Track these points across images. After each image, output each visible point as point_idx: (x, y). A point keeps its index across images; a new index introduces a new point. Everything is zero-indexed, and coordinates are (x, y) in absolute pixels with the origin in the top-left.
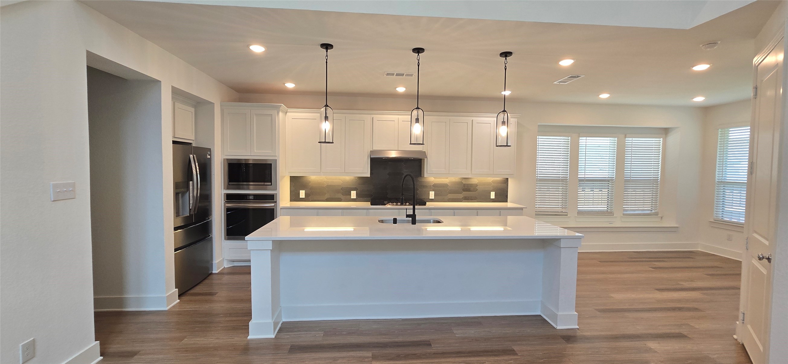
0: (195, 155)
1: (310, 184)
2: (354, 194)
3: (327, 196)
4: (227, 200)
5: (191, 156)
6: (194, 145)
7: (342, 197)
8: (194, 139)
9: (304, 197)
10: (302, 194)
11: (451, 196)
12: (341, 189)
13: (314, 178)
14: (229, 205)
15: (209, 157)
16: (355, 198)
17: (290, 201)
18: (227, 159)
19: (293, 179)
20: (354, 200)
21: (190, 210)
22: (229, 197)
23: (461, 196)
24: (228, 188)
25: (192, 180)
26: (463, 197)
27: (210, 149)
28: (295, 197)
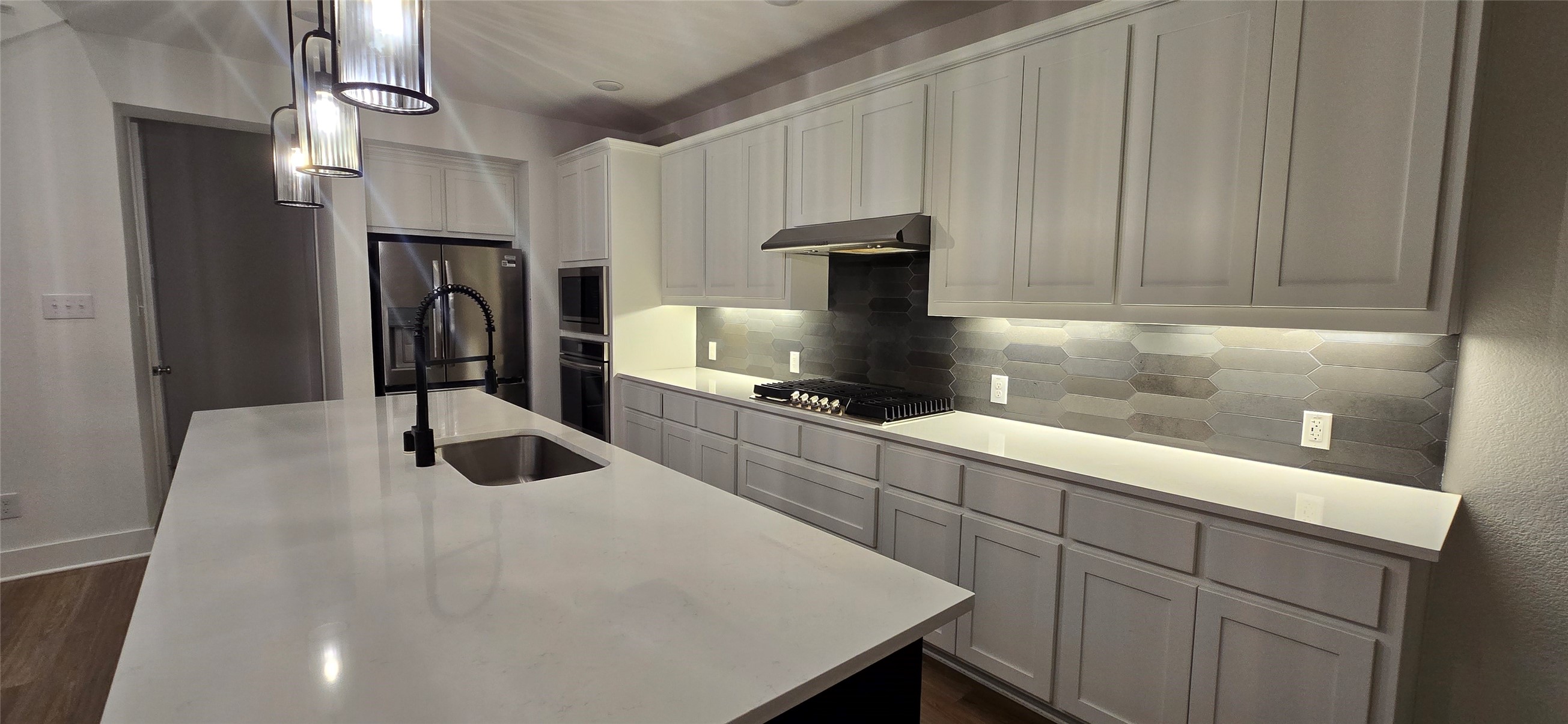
0: (447, 261)
1: (723, 329)
2: (794, 361)
3: (749, 360)
4: (561, 349)
5: (436, 263)
7: (775, 367)
8: (513, 234)
9: (714, 358)
10: (713, 350)
11: (1073, 403)
12: (773, 343)
13: (729, 313)
15: (512, 265)
16: (798, 373)
17: (697, 366)
18: (563, 269)
19: (701, 315)
23: (1125, 409)
24: (563, 328)
26: (1133, 417)
27: (521, 250)
28: (702, 357)
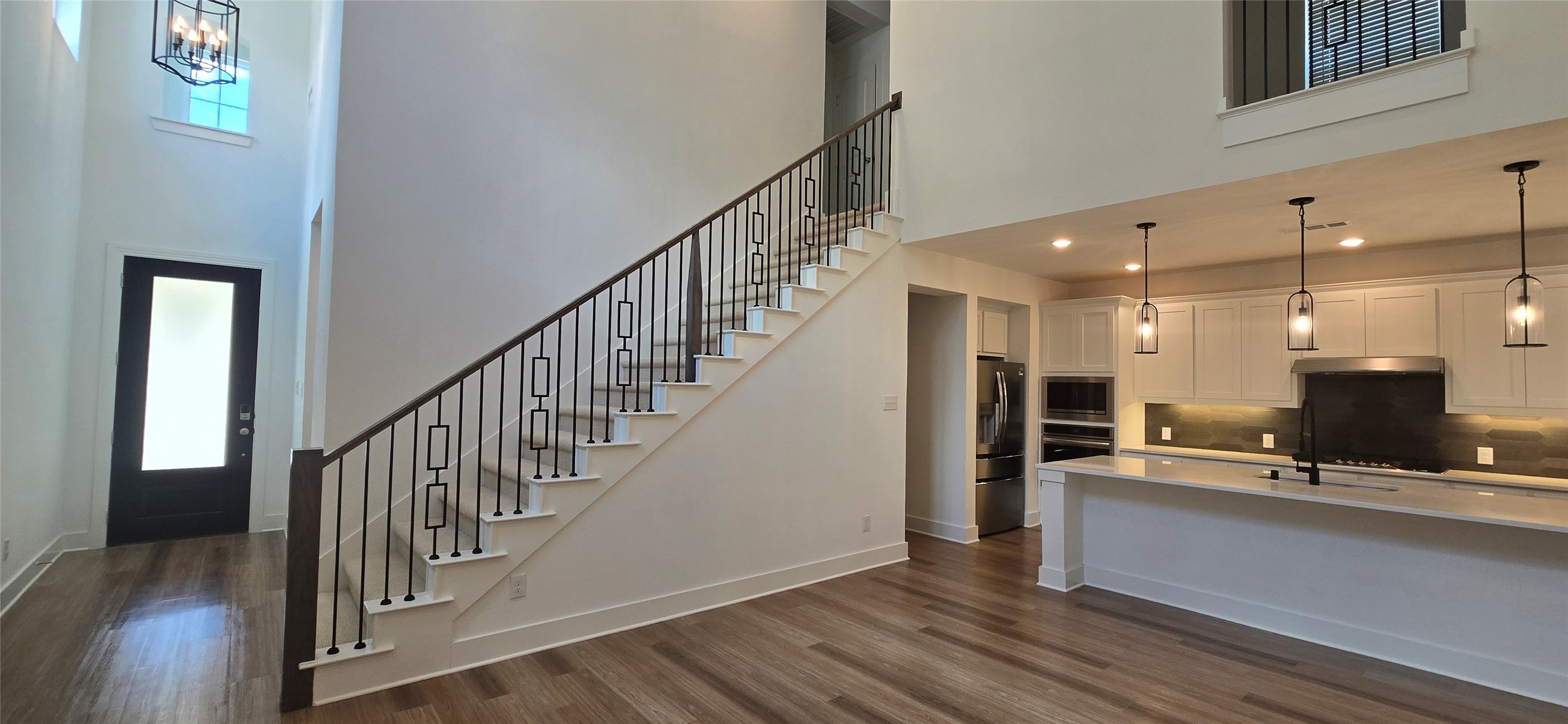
0: (1003, 373)
1: (1180, 418)
2: (1268, 441)
3: (1212, 440)
4: (1045, 432)
5: (998, 373)
6: (1006, 360)
7: (1244, 444)
8: (1006, 352)
9: (1169, 438)
10: (1166, 433)
12: (1241, 429)
13: (1188, 408)
14: (1048, 439)
15: (1022, 374)
16: (1273, 447)
17: (1146, 444)
18: (1049, 378)
19: (1150, 409)
20: (1268, 451)
21: (995, 437)
22: (1048, 429)
24: (1049, 417)
25: (999, 402)
27: (1024, 364)
28: (1153, 437)
